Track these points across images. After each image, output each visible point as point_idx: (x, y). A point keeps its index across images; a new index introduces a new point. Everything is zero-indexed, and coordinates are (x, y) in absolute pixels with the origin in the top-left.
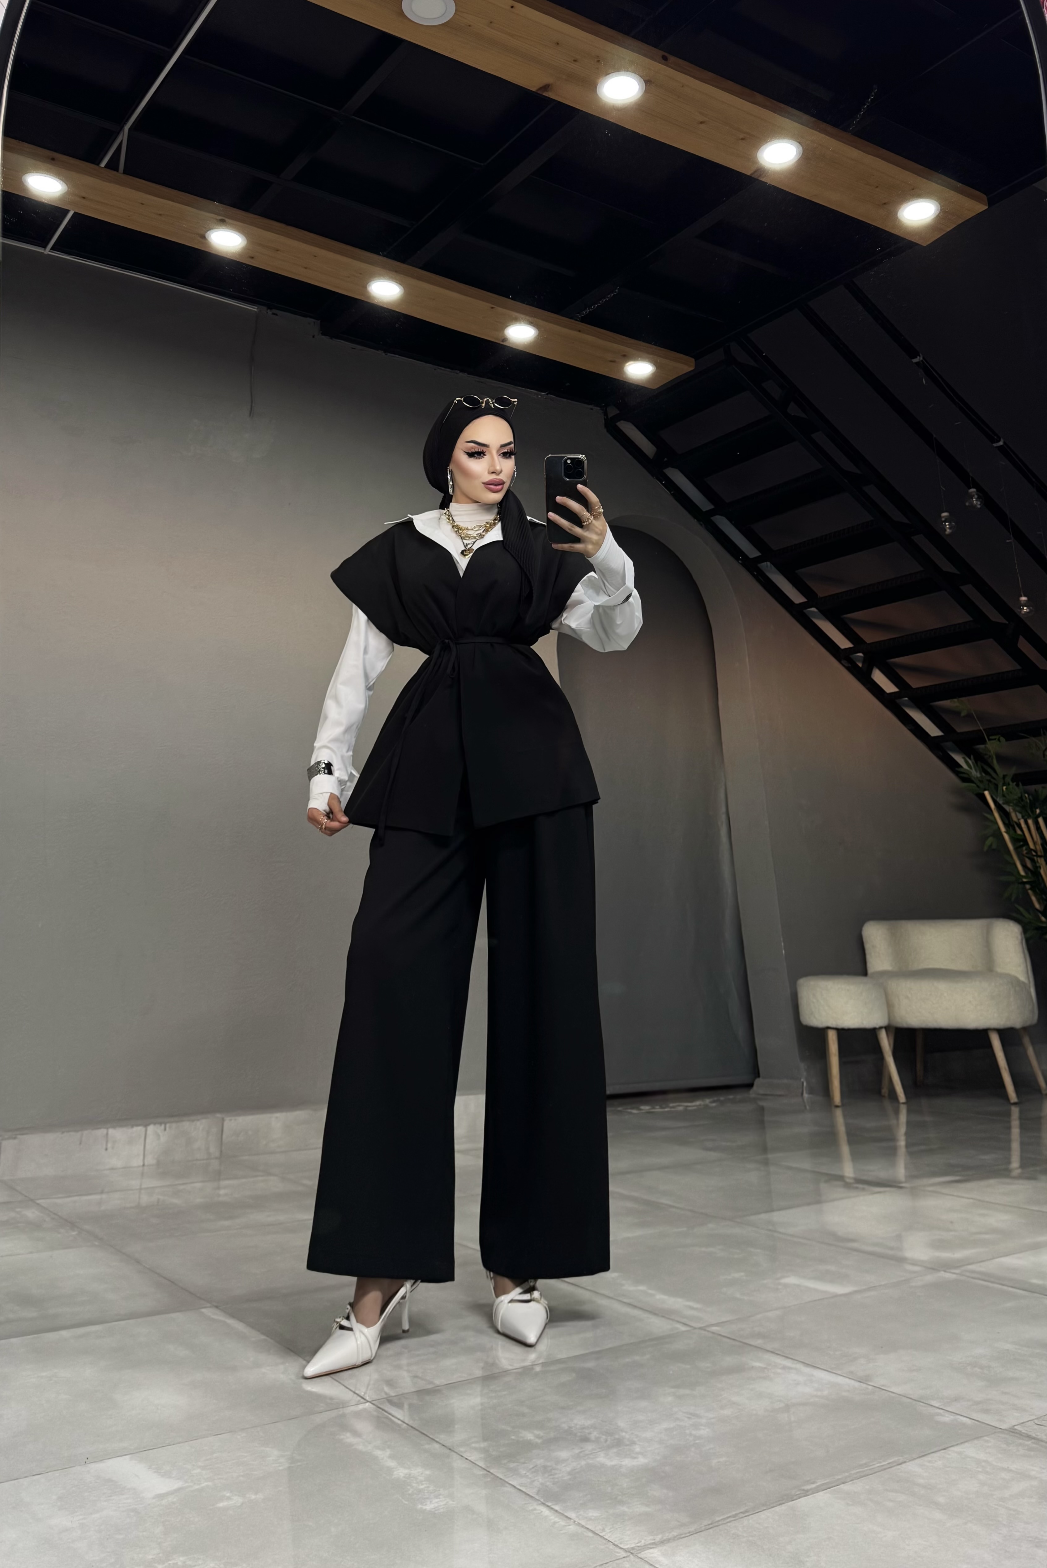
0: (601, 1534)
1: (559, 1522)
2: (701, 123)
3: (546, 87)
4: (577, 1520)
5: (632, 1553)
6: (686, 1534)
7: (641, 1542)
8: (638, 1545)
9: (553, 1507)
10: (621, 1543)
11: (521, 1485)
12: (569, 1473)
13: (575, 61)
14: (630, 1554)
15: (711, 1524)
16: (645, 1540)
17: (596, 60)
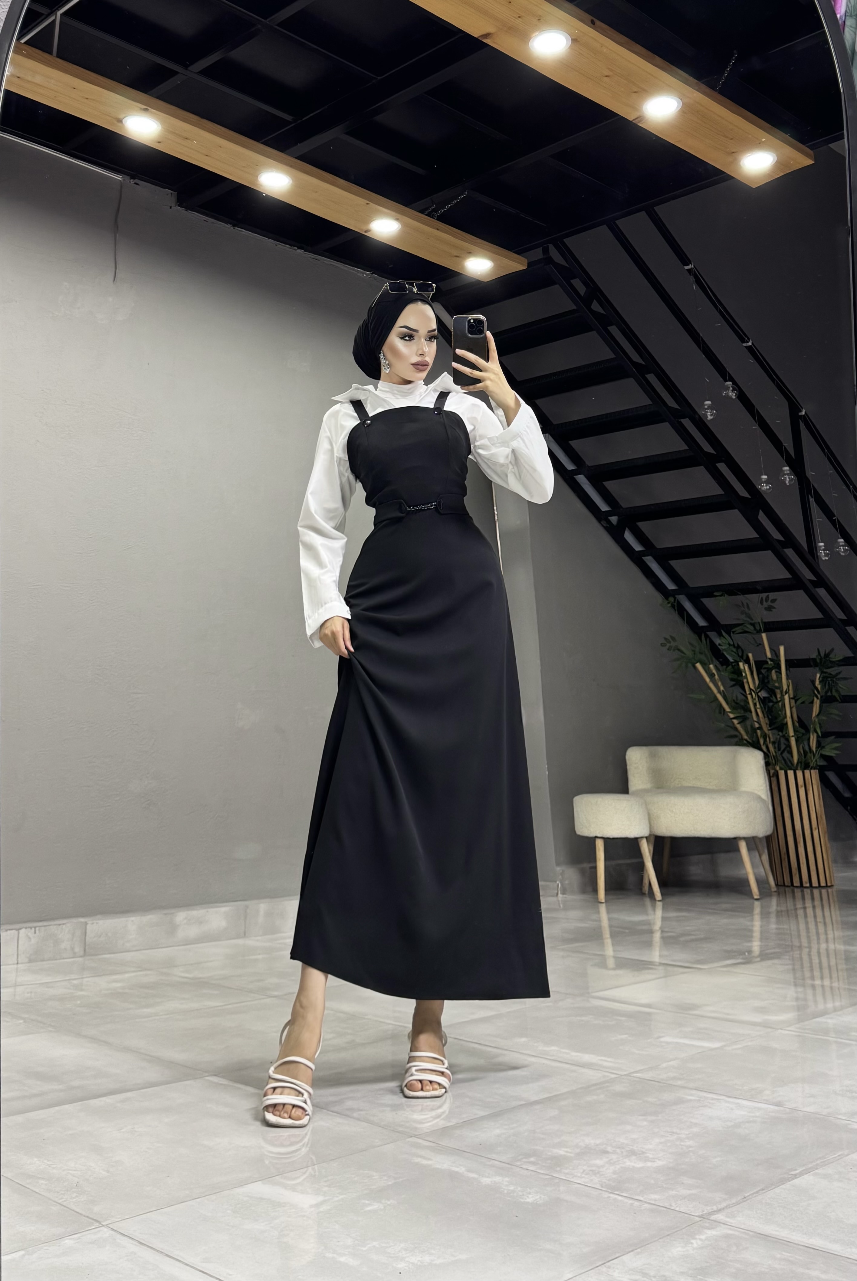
0: (672, 1208)
1: (634, 1203)
2: (606, 76)
3: (488, 35)
4: (645, 1201)
5: (704, 1218)
6: (732, 1204)
7: (703, 1211)
8: (704, 1213)
9: (621, 1194)
10: (691, 1212)
11: (584, 1182)
12: (615, 1173)
13: (519, 17)
14: (701, 1219)
15: (745, 1198)
16: (707, 1210)
17: (538, 19)
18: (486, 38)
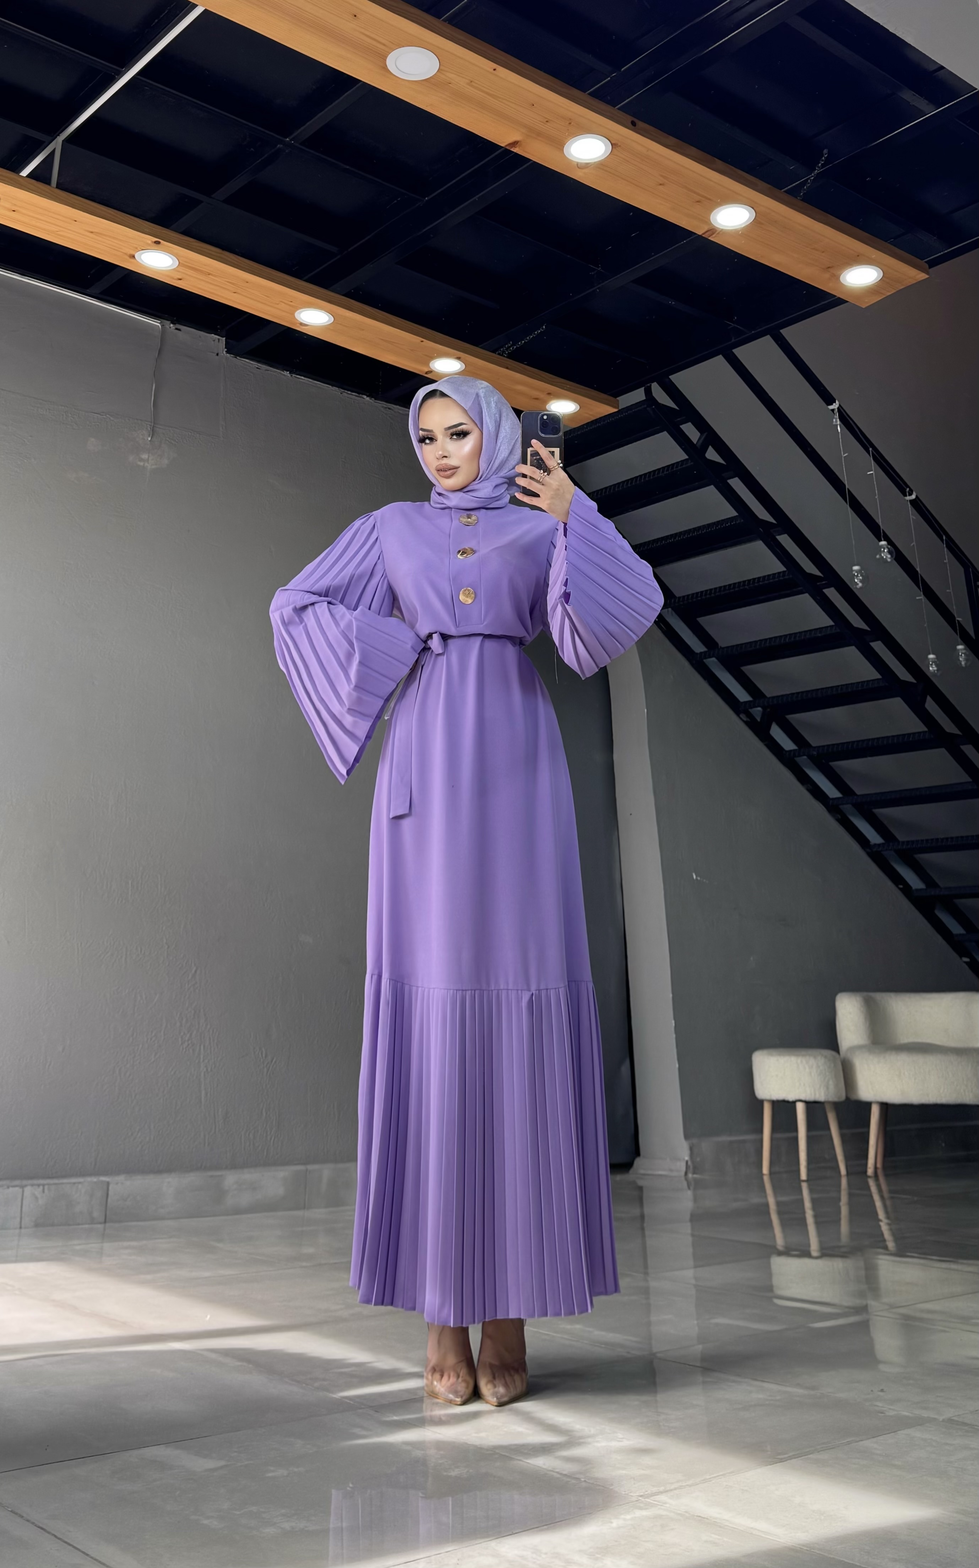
2: (661, 184)
3: (515, 144)
13: (547, 121)
17: (568, 122)
18: (515, 147)
